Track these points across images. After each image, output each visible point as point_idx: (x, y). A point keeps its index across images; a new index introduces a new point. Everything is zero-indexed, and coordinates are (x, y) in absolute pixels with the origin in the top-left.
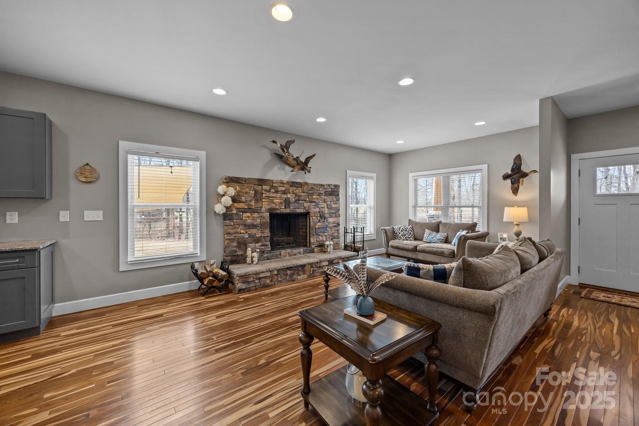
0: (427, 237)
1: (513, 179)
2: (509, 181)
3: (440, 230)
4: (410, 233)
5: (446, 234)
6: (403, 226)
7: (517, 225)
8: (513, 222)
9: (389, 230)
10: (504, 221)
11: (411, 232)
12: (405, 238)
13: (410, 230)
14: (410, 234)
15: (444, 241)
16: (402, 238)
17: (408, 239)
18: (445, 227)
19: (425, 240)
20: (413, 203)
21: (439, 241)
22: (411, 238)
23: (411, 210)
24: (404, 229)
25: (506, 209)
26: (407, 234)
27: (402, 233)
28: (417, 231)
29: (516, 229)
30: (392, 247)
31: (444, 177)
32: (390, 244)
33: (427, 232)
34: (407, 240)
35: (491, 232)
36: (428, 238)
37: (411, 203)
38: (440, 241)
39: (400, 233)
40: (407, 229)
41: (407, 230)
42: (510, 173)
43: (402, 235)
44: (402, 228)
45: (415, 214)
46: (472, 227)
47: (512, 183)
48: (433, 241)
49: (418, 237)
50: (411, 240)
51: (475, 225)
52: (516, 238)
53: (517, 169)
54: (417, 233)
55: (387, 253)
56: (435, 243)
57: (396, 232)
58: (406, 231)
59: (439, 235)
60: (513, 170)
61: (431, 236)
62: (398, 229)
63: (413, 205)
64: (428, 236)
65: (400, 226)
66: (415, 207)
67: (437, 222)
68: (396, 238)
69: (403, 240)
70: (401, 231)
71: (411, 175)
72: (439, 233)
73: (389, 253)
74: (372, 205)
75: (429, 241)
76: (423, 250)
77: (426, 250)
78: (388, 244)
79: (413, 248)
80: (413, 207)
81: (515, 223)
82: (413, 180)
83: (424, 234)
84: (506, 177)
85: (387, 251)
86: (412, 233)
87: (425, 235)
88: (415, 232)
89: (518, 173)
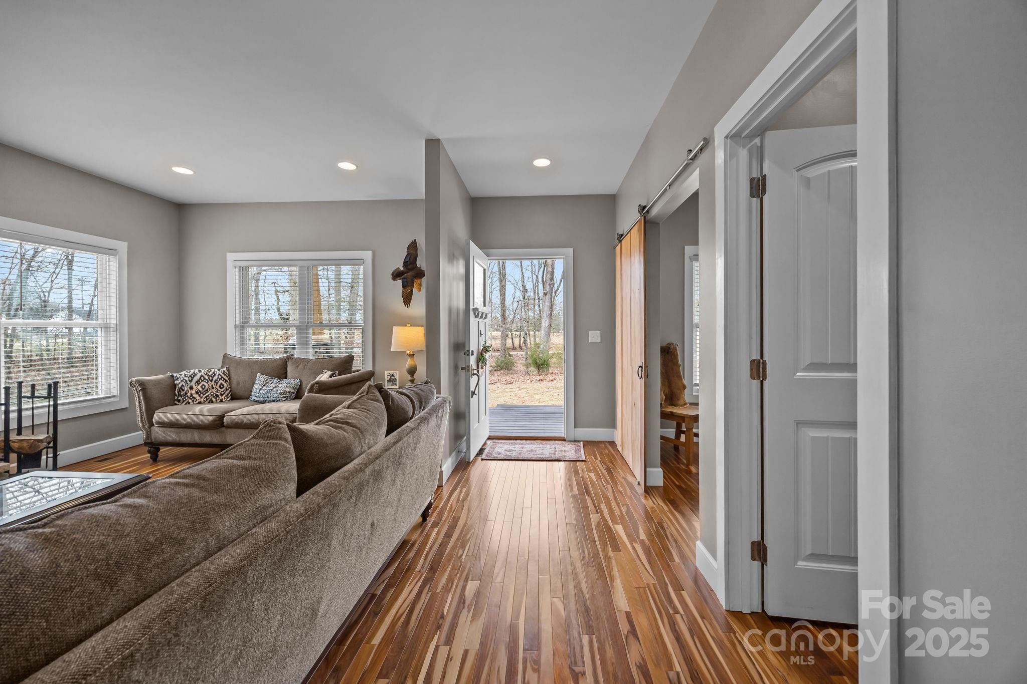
0: (258, 391)
1: (406, 280)
2: (399, 282)
3: (289, 374)
4: (221, 384)
5: (298, 381)
6: (203, 371)
7: (410, 356)
8: (405, 352)
9: (157, 383)
10: (392, 350)
11: (223, 383)
12: (206, 397)
13: (221, 379)
14: (220, 387)
15: (294, 396)
16: (198, 398)
17: (214, 400)
18: (298, 366)
19: (253, 398)
20: (238, 319)
21: (283, 396)
22: (223, 397)
23: (232, 334)
24: (206, 377)
25: (395, 329)
26: (213, 388)
27: (199, 387)
28: (239, 377)
29: (409, 363)
30: (162, 424)
31: (301, 267)
32: (156, 418)
33: (260, 378)
34: (211, 402)
35: (378, 370)
36: (261, 392)
37: (233, 317)
38: (285, 398)
39: (191, 388)
40: (212, 378)
41: (214, 379)
42: (402, 269)
43: (197, 393)
44: (199, 375)
45: (242, 342)
46: (346, 363)
47: (404, 286)
48: (270, 399)
49: (239, 392)
50: (221, 401)
51: (350, 359)
52: (410, 378)
53: (411, 264)
54: (238, 384)
55: (149, 441)
56: (274, 401)
57: (180, 386)
58: (211, 381)
59: (284, 385)
60: (405, 264)
61: (267, 389)
62: (187, 379)
63: (238, 323)
64: (260, 387)
65: (196, 371)
66: (242, 326)
67: (282, 359)
68: (179, 401)
69: (200, 403)
70: (197, 382)
71: (230, 257)
72: (285, 381)
73: (153, 441)
74: (113, 321)
75: (262, 399)
76: (237, 423)
77: (242, 422)
78: (150, 417)
79: (214, 421)
80: (236, 326)
81: (408, 352)
82: (237, 270)
83: (253, 385)
84: (396, 275)
85: (149, 435)
86: (225, 385)
87: (256, 386)
88: (234, 383)
89: (411, 270)
